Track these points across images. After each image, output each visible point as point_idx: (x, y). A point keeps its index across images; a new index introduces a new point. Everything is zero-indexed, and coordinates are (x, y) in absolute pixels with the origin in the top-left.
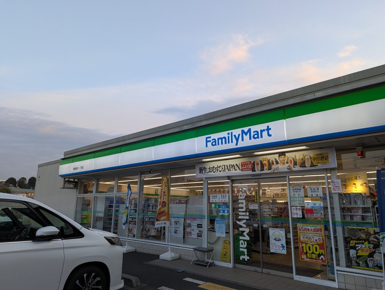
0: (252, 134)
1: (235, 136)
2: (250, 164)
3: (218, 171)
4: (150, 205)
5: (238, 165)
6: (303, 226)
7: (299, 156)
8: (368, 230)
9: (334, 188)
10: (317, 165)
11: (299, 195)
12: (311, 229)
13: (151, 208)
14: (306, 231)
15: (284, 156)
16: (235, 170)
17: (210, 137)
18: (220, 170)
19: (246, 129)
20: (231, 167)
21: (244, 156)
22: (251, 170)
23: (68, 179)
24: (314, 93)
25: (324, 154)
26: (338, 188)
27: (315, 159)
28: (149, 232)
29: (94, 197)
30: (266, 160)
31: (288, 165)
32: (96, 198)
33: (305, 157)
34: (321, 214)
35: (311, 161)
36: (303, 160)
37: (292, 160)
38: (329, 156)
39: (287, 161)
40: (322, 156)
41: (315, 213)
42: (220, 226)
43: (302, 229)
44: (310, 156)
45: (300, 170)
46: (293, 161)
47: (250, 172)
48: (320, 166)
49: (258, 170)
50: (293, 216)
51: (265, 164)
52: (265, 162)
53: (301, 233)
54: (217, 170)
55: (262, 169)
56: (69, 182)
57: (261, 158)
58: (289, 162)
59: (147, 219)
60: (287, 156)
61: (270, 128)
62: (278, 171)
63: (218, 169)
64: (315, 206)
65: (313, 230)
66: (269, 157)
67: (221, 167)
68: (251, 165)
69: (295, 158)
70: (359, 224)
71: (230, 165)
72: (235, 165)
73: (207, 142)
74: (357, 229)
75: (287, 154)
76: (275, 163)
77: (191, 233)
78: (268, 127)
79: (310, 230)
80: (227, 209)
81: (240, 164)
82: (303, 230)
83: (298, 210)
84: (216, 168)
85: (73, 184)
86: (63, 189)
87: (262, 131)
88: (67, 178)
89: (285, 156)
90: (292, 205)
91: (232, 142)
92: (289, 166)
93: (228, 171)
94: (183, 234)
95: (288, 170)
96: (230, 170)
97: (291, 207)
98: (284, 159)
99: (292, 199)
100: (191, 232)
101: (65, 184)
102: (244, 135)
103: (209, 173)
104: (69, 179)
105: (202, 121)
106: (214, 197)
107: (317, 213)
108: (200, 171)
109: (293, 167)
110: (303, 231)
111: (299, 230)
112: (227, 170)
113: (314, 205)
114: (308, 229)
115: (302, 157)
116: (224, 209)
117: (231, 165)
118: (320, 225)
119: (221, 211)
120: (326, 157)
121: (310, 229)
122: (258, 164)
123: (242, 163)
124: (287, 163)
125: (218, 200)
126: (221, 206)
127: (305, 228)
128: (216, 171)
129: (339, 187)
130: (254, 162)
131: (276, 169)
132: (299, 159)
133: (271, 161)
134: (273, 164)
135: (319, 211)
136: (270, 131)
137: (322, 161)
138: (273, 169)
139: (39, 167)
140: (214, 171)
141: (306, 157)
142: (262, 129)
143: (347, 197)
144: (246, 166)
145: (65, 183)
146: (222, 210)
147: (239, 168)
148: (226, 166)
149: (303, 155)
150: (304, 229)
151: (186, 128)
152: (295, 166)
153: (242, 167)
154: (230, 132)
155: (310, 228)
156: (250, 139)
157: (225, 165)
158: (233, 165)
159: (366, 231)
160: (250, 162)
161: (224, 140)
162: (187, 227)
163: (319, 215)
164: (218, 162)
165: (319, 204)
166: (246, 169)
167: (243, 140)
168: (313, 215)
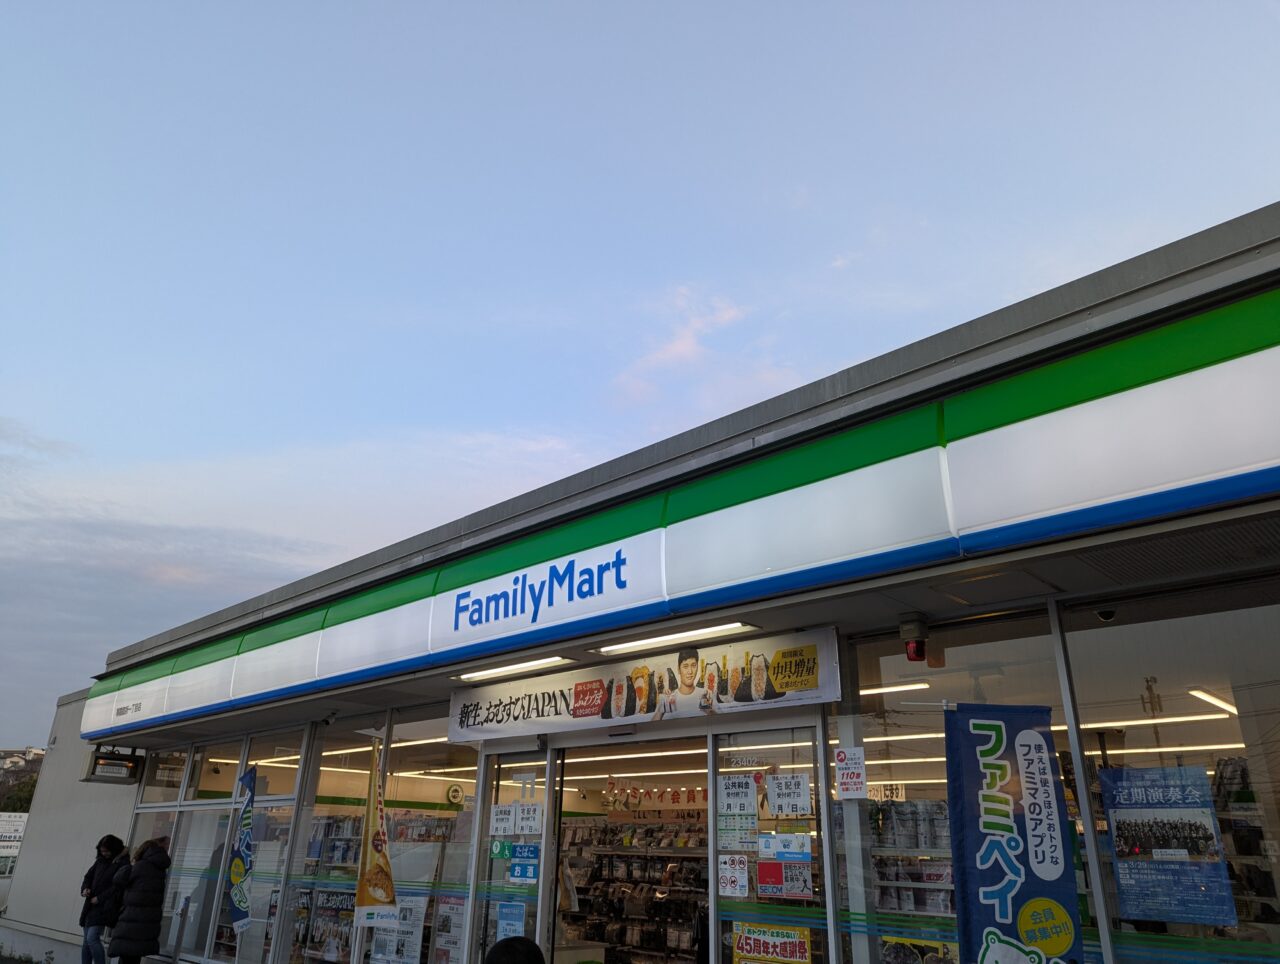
0: (577, 581)
1: (532, 587)
2: (599, 692)
3: (511, 718)
4: (338, 843)
5: (566, 692)
6: (749, 931)
7: (733, 658)
8: (947, 953)
9: (845, 780)
10: (783, 694)
11: (742, 807)
12: (775, 946)
13: (338, 854)
14: (760, 953)
15: (694, 661)
16: (557, 713)
17: (467, 595)
18: (516, 715)
19: (561, 564)
20: (546, 703)
21: (582, 663)
22: (598, 714)
23: (110, 748)
24: (752, 434)
25: (804, 653)
26: (855, 780)
27: (778, 669)
28: (321, 947)
29: (180, 812)
30: (642, 677)
31: (702, 691)
32: (184, 820)
33: (751, 661)
34: (805, 881)
35: (768, 678)
36: (746, 675)
37: (716, 674)
38: (819, 661)
39: (702, 677)
40: (798, 658)
41: (787, 881)
42: (509, 927)
43: (747, 944)
44: (766, 661)
45: (735, 710)
46: (716, 679)
47: (596, 721)
48: (792, 697)
49: (618, 714)
50: (721, 893)
51: (640, 689)
52: (641, 683)
53: (745, 958)
54: (509, 715)
55: (630, 710)
56: (112, 757)
57: (631, 667)
58: (706, 684)
59: (321, 900)
60: (703, 661)
61: (623, 557)
62: (674, 715)
63: (510, 709)
64: (787, 850)
65: (778, 950)
66: (651, 663)
67: (520, 703)
68: (601, 692)
69: (724, 665)
70: (902, 927)
71: (543, 694)
72: (558, 694)
73: (459, 610)
74: (915, 946)
75: (702, 653)
76: (666, 684)
77: (446, 953)
78: (619, 554)
79: (771, 950)
80: (535, 861)
81: (573, 691)
82: (748, 947)
83: (737, 867)
84: (507, 708)
85: (126, 767)
86: (90, 784)
87: (602, 569)
88: (107, 744)
89: (697, 660)
90: (720, 848)
91: (523, 611)
92: (705, 696)
93: (538, 716)
94: (419, 957)
95: (702, 713)
96: (543, 715)
97: (717, 853)
98: (694, 670)
99: (722, 825)
100: (448, 952)
101: (99, 768)
102: (556, 583)
103: (485, 724)
104: (114, 747)
105: (460, 538)
106: (501, 816)
107: (792, 879)
108: (461, 719)
109: (715, 701)
110: (749, 952)
111: (739, 948)
112: (534, 714)
113: (785, 846)
114: (765, 942)
115: (742, 664)
116: (527, 862)
117: (546, 695)
118: (801, 929)
119: (517, 868)
120: (811, 664)
121: (771, 943)
122: (620, 688)
123: (577, 685)
124: (701, 685)
125: (512, 828)
126: (518, 849)
127: (755, 940)
128: (506, 717)
129: (858, 775)
130: (611, 682)
131: (668, 708)
132: (735, 670)
133: (656, 680)
134: (661, 687)
135: (797, 872)
136: (623, 568)
137: (799, 679)
138: (659, 710)
139: (58, 706)
140: (500, 718)
141: (755, 662)
142: (604, 563)
143: (904, 817)
144: (587, 698)
145: (96, 764)
146: (519, 865)
147: (568, 706)
148: (533, 698)
149: (747, 654)
150: (752, 942)
151: (417, 561)
152: (721, 697)
153: (576, 703)
154: (519, 574)
155: (770, 940)
156: (571, 598)
157: (530, 696)
158: (554, 694)
159: (941, 955)
160: (601, 681)
161: (502, 602)
162: (439, 931)
163: (796, 888)
164: (513, 684)
165: (800, 842)
166: (588, 707)
167: (551, 603)
168: (779, 886)
